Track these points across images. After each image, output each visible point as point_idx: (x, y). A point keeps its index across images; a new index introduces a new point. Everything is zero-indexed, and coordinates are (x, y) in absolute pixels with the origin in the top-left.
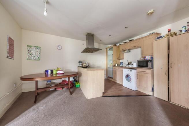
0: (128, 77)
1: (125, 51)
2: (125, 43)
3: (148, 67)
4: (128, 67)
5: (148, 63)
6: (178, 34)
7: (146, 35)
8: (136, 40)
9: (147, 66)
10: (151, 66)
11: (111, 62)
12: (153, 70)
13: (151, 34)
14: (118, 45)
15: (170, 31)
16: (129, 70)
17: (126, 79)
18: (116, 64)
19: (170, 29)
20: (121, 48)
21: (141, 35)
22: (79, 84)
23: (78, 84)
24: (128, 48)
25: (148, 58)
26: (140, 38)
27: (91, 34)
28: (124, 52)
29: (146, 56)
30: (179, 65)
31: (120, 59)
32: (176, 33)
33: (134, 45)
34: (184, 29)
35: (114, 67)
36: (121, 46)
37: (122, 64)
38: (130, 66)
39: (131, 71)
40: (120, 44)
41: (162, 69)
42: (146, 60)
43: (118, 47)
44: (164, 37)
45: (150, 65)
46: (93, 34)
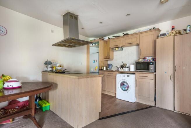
0: (124, 84)
1: (117, 49)
2: (116, 37)
3: (150, 71)
4: (122, 70)
5: (150, 65)
6: (182, 33)
7: (146, 30)
8: (132, 34)
9: (148, 69)
10: (153, 70)
11: (97, 64)
12: (156, 75)
13: (151, 29)
14: (106, 38)
15: (174, 28)
16: (126, 75)
17: (121, 88)
18: (103, 67)
19: (174, 26)
20: (111, 44)
21: (138, 29)
22: (48, 104)
23: (46, 104)
24: (121, 45)
25: (149, 59)
26: (137, 32)
27: (73, 14)
28: (115, 49)
29: (146, 57)
30: (184, 68)
31: (108, 59)
32: (180, 31)
33: (130, 41)
34: (188, 27)
35: (100, 72)
36: (111, 41)
37: (110, 67)
38: (126, 70)
39: (128, 76)
40: (109, 38)
41: (166, 73)
42: (146, 62)
43: (106, 42)
44: (168, 35)
45: (151, 68)
46: (77, 16)
